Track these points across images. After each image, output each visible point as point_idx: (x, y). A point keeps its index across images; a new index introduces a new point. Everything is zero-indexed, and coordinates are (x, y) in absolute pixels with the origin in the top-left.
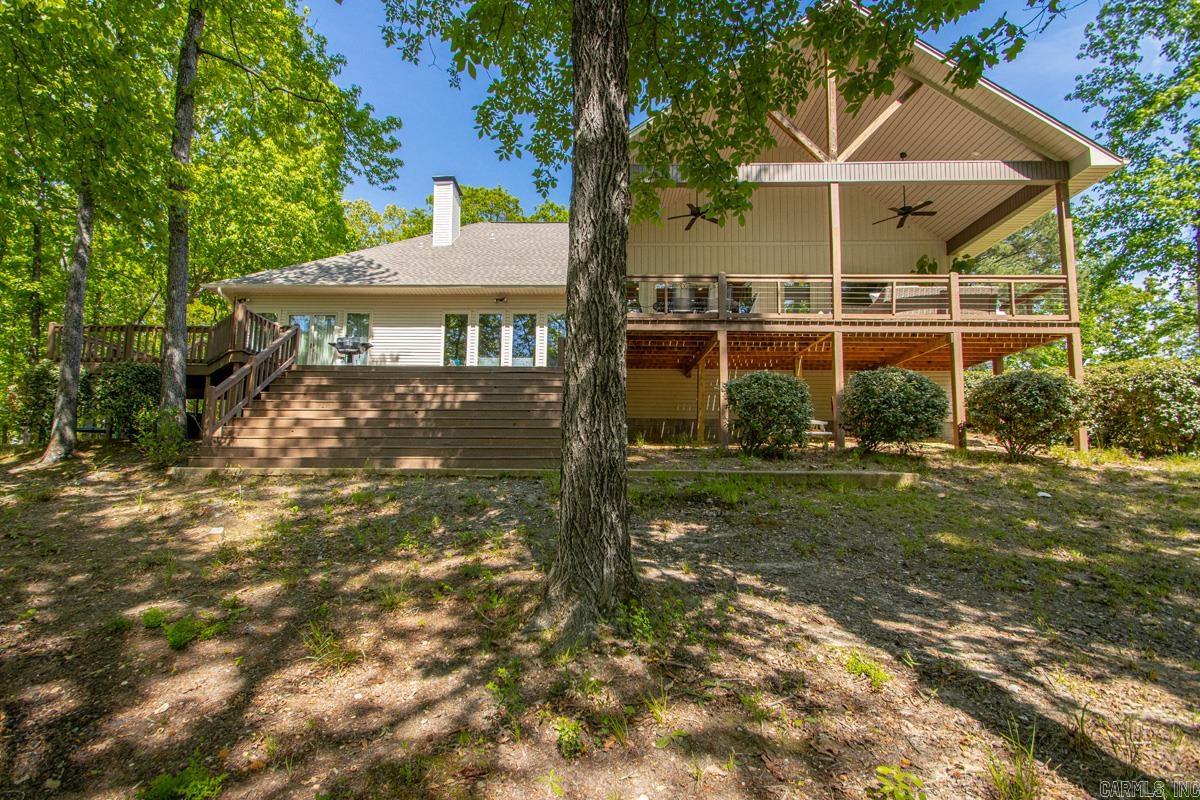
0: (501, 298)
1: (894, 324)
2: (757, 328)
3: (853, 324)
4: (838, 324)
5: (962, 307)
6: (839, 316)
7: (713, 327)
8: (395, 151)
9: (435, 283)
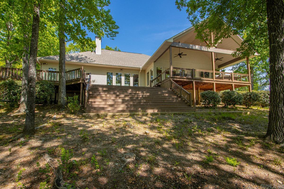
0: (121, 69)
1: (223, 82)
2: (201, 81)
3: (217, 81)
4: (214, 81)
5: (234, 79)
6: (215, 80)
7: (192, 80)
8: (117, 29)
9: (105, 64)
